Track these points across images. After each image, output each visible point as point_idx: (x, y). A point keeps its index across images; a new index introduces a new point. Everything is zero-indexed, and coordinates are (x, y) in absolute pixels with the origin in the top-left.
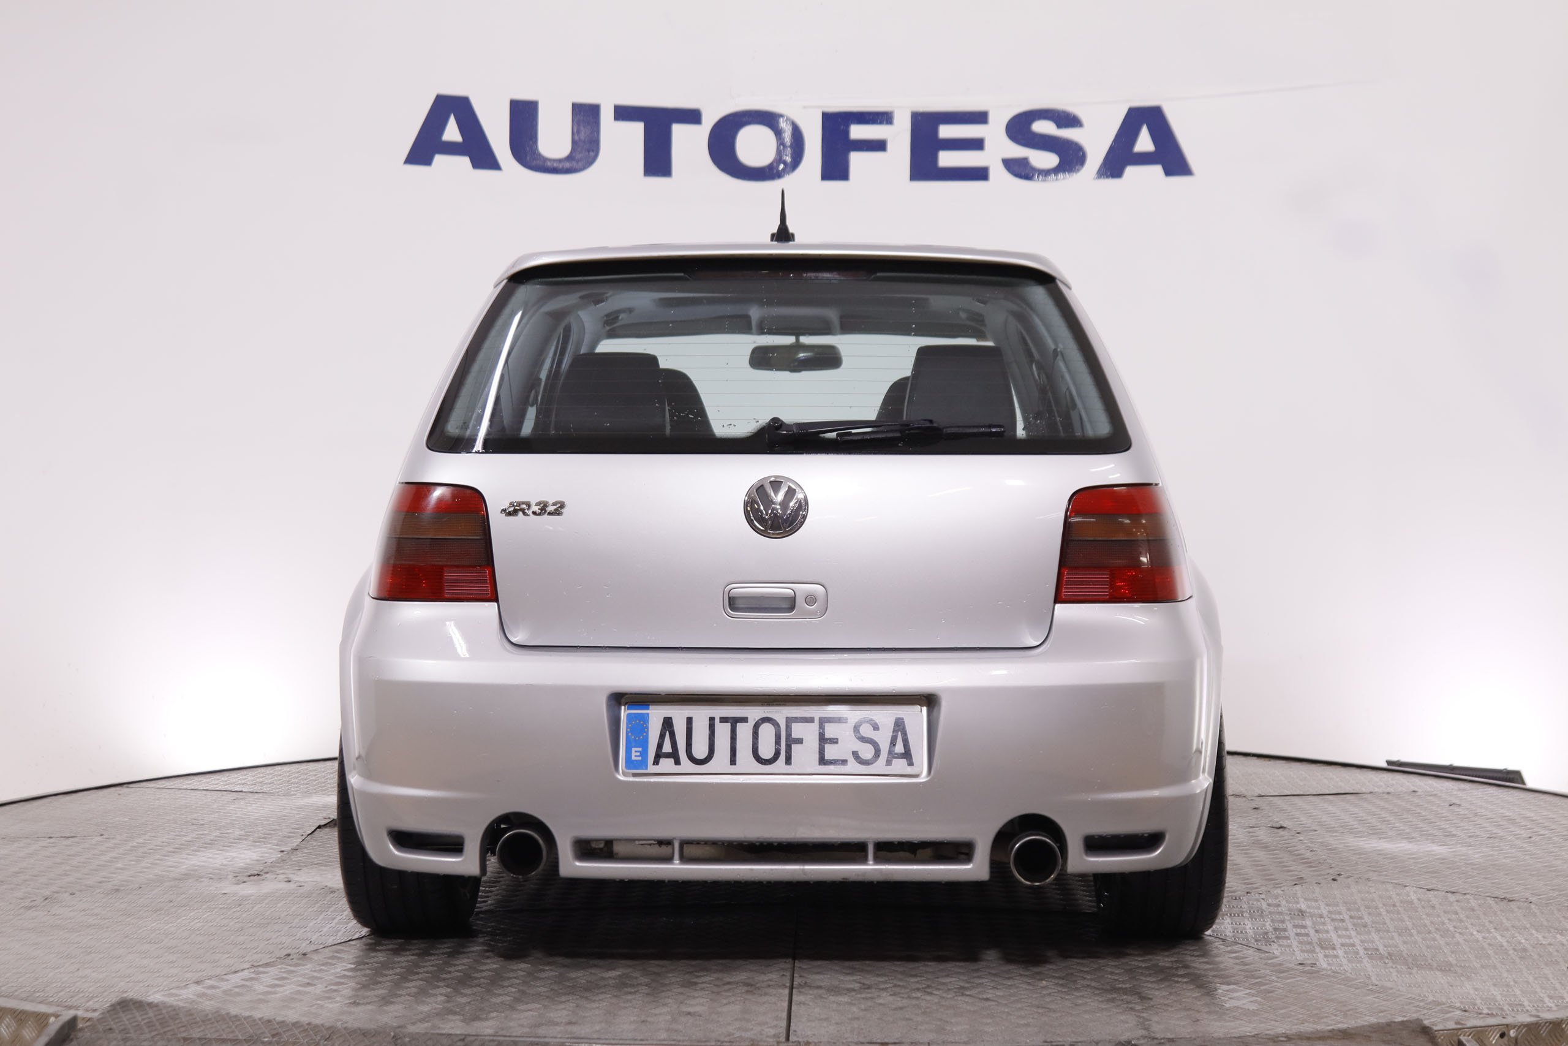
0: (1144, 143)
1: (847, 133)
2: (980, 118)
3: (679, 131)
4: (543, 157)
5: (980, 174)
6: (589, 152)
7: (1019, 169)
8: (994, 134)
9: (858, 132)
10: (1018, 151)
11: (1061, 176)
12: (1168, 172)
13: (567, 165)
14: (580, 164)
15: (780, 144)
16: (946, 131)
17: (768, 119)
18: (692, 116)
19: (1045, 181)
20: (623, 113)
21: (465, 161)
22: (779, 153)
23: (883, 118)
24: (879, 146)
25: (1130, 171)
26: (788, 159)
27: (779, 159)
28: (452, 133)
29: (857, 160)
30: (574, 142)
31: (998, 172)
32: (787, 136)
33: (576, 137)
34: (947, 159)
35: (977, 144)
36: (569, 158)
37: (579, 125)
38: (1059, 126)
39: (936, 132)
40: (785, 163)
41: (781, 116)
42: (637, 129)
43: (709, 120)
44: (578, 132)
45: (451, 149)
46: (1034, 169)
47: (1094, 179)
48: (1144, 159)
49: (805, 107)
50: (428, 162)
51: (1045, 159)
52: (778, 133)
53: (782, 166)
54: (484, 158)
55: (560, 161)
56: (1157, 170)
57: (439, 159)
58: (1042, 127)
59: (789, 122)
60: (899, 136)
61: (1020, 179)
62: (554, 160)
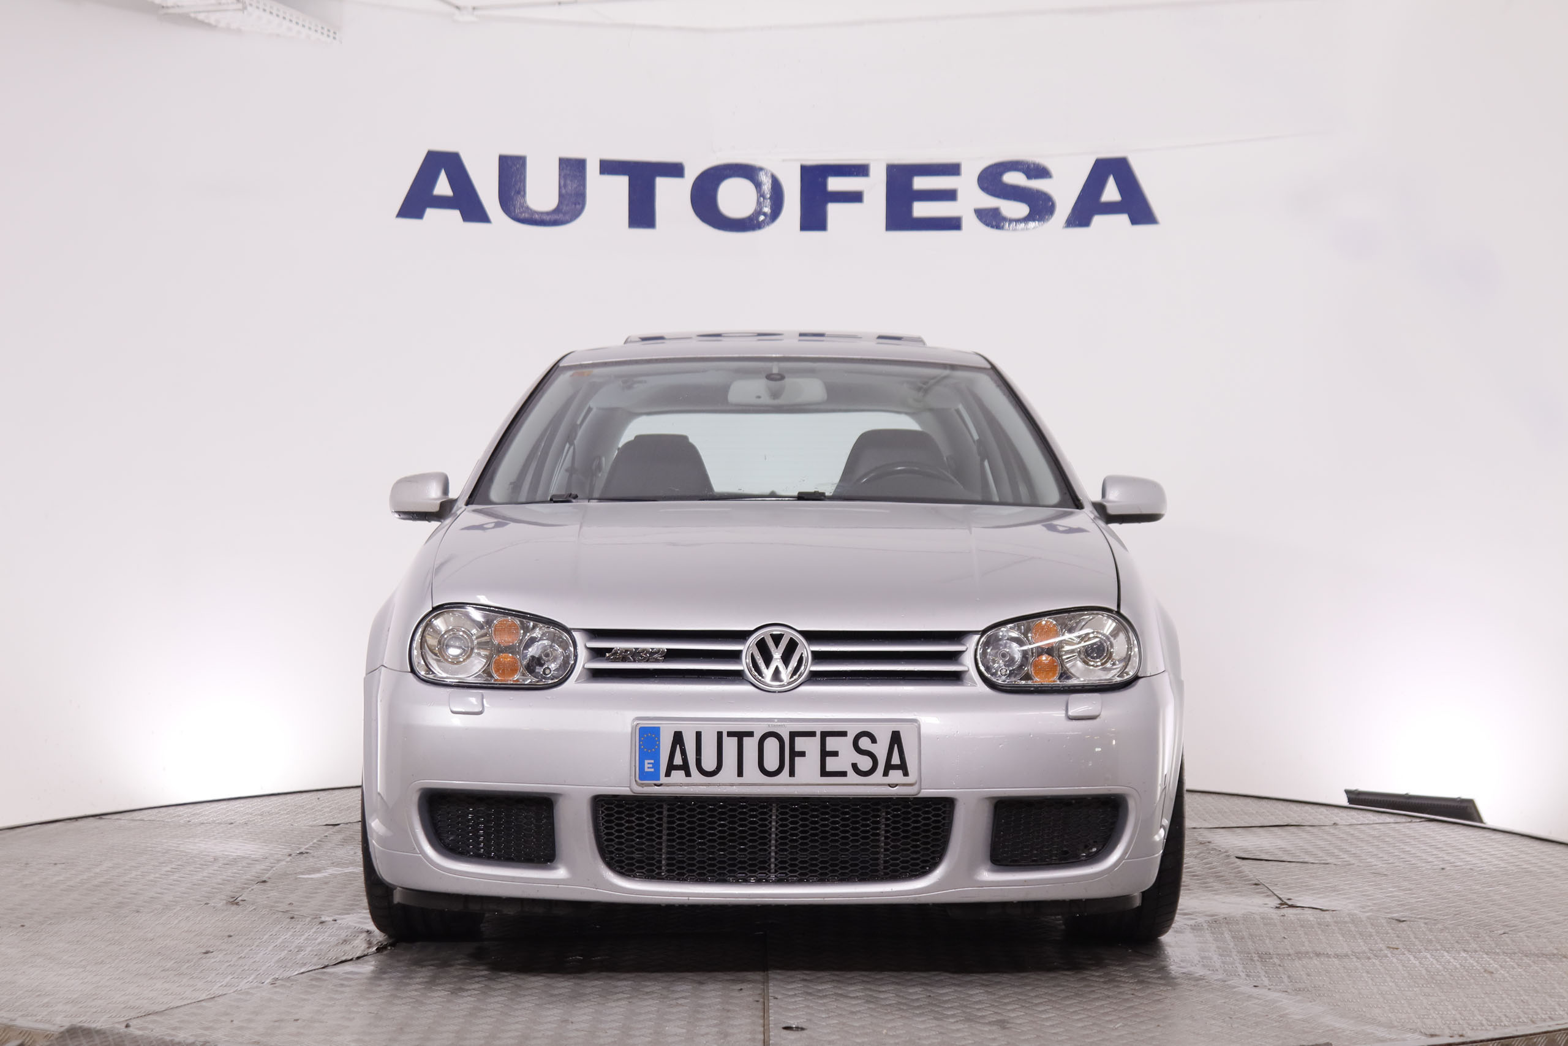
0: (1111, 193)
1: (825, 185)
2: (953, 169)
3: (662, 185)
4: (531, 210)
5: (953, 224)
6: (575, 205)
7: (991, 218)
8: (967, 185)
9: (835, 184)
10: (989, 202)
11: (1031, 225)
12: (1134, 221)
13: (552, 217)
14: (567, 217)
15: (761, 196)
16: (920, 183)
17: (748, 172)
18: (675, 170)
19: (1015, 230)
20: (609, 167)
21: (456, 214)
22: (759, 203)
23: (860, 170)
24: (855, 197)
25: (1098, 220)
26: (767, 210)
27: (758, 212)
28: (443, 187)
29: (834, 210)
30: (561, 195)
31: (970, 222)
32: (767, 187)
33: (564, 191)
34: (921, 209)
35: (950, 195)
36: (557, 210)
37: (565, 179)
38: (1029, 177)
39: (910, 183)
40: (765, 214)
41: (761, 169)
42: (622, 183)
43: (692, 173)
44: (565, 185)
45: (442, 203)
46: (1005, 219)
48: (1111, 208)
49: (784, 160)
50: (419, 215)
51: (1015, 209)
52: (758, 185)
53: (762, 218)
54: (473, 211)
55: (548, 213)
56: (1124, 218)
57: (430, 212)
58: (1013, 178)
59: (769, 175)
60: (875, 188)
61: (992, 227)
62: (542, 213)
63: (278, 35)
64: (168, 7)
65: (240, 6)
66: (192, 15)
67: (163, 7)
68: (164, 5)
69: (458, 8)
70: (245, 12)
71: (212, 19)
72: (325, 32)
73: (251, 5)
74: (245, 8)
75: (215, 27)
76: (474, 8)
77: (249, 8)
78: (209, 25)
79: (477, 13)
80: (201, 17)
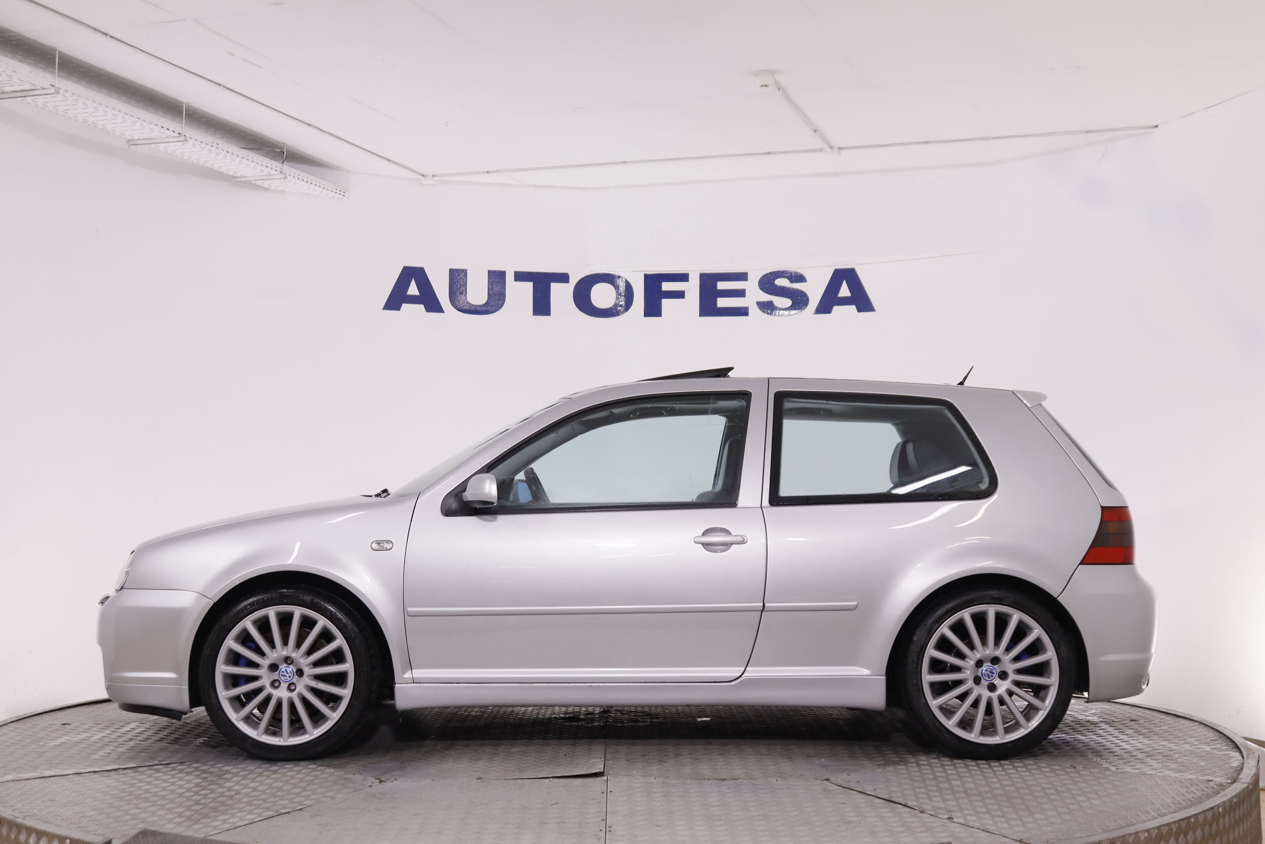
0: (844, 291)
1: (660, 287)
2: (743, 277)
3: (554, 286)
4: (469, 304)
5: (743, 312)
6: (499, 301)
7: (767, 307)
8: (752, 287)
9: (666, 286)
10: (766, 297)
11: (793, 312)
12: (859, 310)
13: (483, 309)
14: (493, 309)
15: (618, 294)
16: (722, 285)
17: (609, 278)
18: (563, 278)
19: (783, 315)
20: (520, 276)
21: (421, 307)
22: (617, 298)
23: (684, 278)
24: (680, 295)
25: (836, 309)
26: (623, 303)
27: (616, 305)
28: (413, 290)
29: (666, 303)
30: (489, 295)
31: (754, 310)
32: (622, 289)
33: (491, 292)
34: (722, 302)
35: (741, 293)
36: (487, 304)
37: (492, 285)
38: (792, 282)
39: (716, 286)
40: (621, 306)
41: (619, 277)
42: (529, 286)
43: (574, 280)
44: (492, 288)
45: (413, 300)
46: (776, 308)
47: (814, 314)
48: (844, 301)
49: (633, 271)
50: (398, 308)
51: (783, 302)
52: (617, 288)
53: (619, 309)
54: (431, 304)
55: (480, 306)
56: (853, 308)
57: (405, 306)
58: (781, 282)
59: (624, 280)
60: (692, 288)
61: (768, 314)
62: (477, 306)
63: (308, 194)
64: (237, 177)
65: (282, 176)
66: (253, 182)
67: (234, 177)
68: (234, 175)
69: (423, 175)
70: (286, 180)
71: (266, 184)
72: (338, 191)
73: (290, 175)
74: (286, 177)
75: (268, 189)
76: (434, 176)
77: (288, 177)
78: (264, 188)
79: (435, 178)
80: (259, 183)
